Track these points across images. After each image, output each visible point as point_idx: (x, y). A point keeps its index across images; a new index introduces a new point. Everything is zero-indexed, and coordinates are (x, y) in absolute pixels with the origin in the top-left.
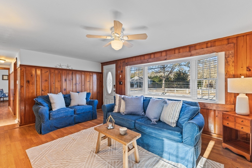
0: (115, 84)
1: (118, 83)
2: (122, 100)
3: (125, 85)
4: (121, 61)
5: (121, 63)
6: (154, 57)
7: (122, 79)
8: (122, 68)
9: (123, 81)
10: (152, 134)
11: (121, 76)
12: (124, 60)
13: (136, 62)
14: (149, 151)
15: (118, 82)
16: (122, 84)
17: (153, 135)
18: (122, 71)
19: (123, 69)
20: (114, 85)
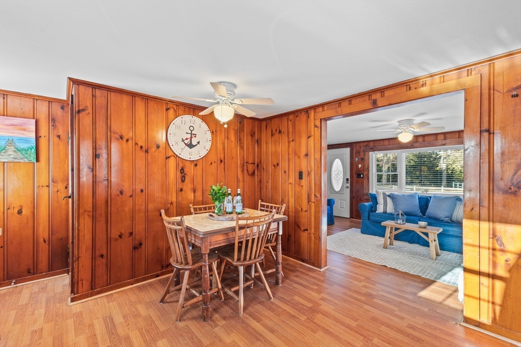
0: (349, 177)
1: (355, 176)
2: (387, 198)
3: (368, 178)
4: (361, 144)
5: (362, 146)
6: (424, 141)
7: (364, 170)
8: (362, 154)
9: (365, 173)
10: (448, 232)
11: (360, 166)
12: (365, 144)
13: (390, 146)
14: (444, 250)
15: (356, 174)
16: (363, 177)
17: (450, 233)
18: (362, 159)
19: (364, 155)
20: (347, 179)
